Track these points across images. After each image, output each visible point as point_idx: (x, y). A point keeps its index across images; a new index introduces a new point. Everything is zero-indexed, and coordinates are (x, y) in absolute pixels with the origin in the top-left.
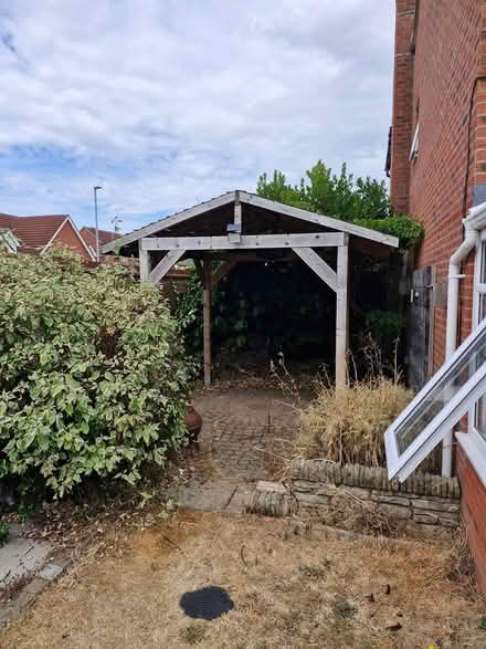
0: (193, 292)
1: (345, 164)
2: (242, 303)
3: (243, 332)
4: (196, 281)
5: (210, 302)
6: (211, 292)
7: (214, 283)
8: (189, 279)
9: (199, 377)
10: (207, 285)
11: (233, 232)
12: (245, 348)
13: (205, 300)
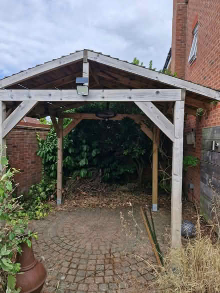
0: (51, 139)
1: (151, 62)
2: (85, 148)
3: (85, 167)
4: (53, 133)
5: (63, 146)
6: (63, 139)
7: (65, 134)
8: (49, 130)
9: (53, 199)
10: (61, 135)
11: (82, 84)
12: (86, 177)
13: (59, 145)
